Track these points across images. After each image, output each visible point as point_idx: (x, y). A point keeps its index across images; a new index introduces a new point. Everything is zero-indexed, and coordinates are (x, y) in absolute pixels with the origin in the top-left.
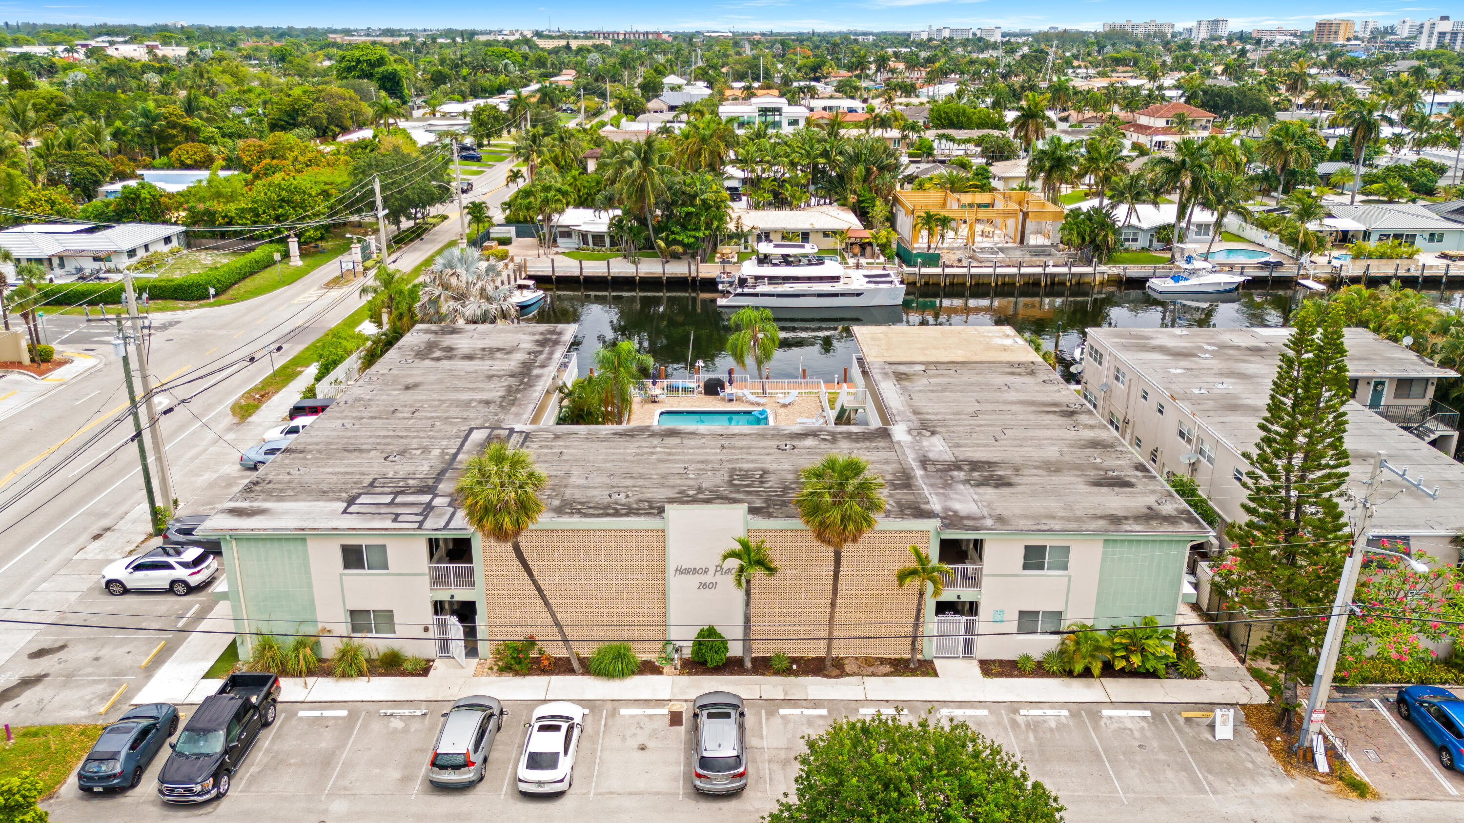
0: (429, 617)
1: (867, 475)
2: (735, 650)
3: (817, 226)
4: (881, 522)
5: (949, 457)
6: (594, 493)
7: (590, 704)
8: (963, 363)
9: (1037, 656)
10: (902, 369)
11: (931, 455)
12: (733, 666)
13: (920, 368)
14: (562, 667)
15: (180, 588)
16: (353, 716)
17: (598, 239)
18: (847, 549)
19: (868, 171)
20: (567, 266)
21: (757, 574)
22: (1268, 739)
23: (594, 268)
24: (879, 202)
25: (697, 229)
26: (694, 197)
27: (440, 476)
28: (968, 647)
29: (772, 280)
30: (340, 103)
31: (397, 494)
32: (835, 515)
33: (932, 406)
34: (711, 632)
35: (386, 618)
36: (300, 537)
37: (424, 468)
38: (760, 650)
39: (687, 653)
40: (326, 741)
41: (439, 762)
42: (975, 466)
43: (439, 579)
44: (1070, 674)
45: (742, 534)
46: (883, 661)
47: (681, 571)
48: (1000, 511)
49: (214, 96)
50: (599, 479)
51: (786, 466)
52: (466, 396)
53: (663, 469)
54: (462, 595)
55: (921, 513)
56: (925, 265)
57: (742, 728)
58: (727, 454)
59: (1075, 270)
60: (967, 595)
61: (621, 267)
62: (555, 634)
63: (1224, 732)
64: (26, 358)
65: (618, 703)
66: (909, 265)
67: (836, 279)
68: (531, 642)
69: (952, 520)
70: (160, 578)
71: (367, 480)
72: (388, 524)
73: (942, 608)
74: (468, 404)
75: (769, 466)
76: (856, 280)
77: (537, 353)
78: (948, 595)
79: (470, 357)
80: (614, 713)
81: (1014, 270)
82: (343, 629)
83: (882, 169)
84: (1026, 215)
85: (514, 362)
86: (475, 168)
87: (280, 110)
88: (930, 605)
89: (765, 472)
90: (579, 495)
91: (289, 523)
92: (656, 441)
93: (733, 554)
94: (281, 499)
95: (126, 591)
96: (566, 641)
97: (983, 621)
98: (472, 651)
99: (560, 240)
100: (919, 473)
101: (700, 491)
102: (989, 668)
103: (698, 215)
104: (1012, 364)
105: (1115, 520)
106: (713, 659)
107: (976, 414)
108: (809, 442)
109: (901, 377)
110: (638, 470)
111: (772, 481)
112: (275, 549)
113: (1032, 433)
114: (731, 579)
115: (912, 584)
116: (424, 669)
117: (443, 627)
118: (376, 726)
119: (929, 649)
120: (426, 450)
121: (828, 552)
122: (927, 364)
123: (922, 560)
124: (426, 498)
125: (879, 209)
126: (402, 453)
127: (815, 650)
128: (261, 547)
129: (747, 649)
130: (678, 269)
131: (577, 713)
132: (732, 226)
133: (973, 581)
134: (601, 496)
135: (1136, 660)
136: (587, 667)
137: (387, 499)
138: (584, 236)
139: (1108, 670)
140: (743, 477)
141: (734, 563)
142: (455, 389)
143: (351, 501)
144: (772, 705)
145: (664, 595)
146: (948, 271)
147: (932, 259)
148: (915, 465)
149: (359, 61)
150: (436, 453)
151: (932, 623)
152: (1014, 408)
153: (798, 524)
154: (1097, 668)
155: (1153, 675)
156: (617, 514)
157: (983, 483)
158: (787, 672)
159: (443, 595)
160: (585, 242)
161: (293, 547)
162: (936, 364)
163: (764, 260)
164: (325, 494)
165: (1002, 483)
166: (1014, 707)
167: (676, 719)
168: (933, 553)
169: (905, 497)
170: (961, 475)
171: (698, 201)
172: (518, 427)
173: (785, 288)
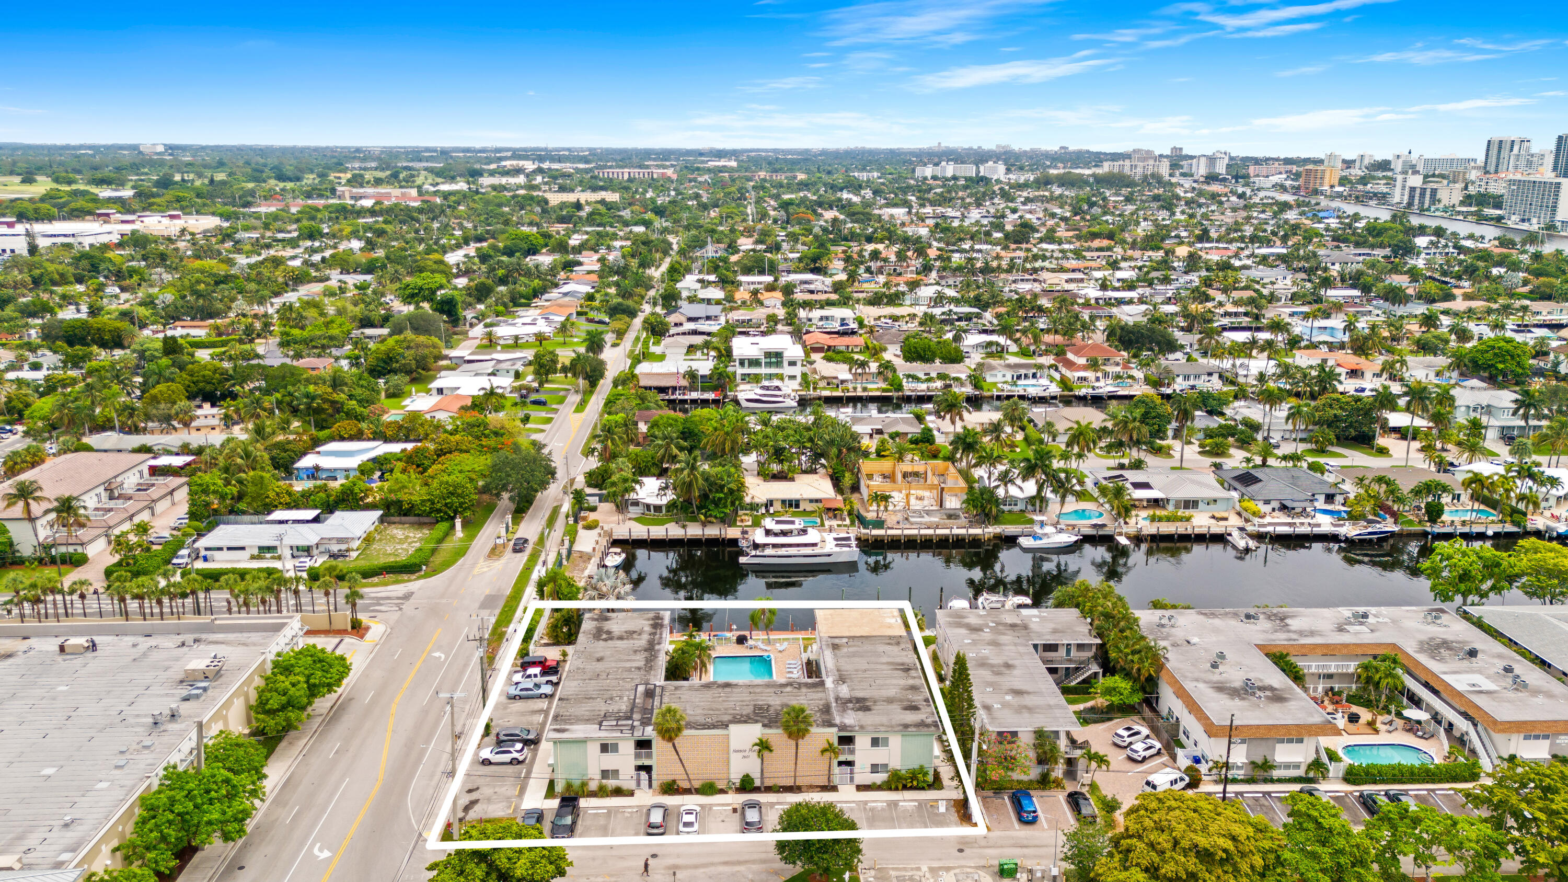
0: (633, 772)
1: (808, 712)
2: (757, 783)
3: (805, 496)
4: (814, 730)
5: (848, 696)
6: (698, 718)
7: (701, 806)
8: (867, 637)
9: (879, 783)
10: (837, 641)
11: (841, 695)
12: (757, 790)
13: (845, 640)
14: (688, 791)
15: (515, 762)
16: (609, 812)
17: (658, 508)
18: (800, 742)
19: (840, 451)
20: (639, 531)
21: (766, 753)
22: (958, 812)
23: (657, 532)
24: (847, 474)
25: (726, 507)
26: (723, 486)
27: (632, 711)
28: (852, 779)
29: (775, 546)
30: (426, 351)
31: (618, 720)
32: (795, 728)
33: (848, 666)
34: (748, 776)
35: (616, 772)
36: (584, 741)
37: (624, 707)
38: (768, 783)
39: (738, 785)
40: (602, 822)
41: (651, 826)
42: (859, 700)
43: (637, 756)
44: (890, 789)
45: (760, 736)
46: (817, 786)
47: (735, 751)
48: (863, 723)
49: (303, 328)
50: (699, 711)
51: (778, 702)
52: (628, 665)
53: (726, 705)
54: (647, 762)
55: (831, 725)
56: (874, 528)
57: (760, 812)
58: (752, 697)
59: (972, 531)
60: (850, 758)
61: (674, 531)
62: (685, 777)
63: (942, 809)
64: (349, 629)
65: (711, 805)
66: (865, 528)
67: (815, 545)
68: (674, 781)
69: (843, 728)
70: (506, 758)
71: (602, 714)
72: (619, 734)
73: (840, 763)
74: (629, 670)
75: (772, 703)
76: (830, 546)
77: (655, 634)
78: (842, 758)
79: (621, 638)
80: (710, 809)
81: (931, 532)
82: (599, 776)
83: (850, 449)
84: (942, 489)
85: (643, 641)
86: (544, 415)
87: (378, 359)
88: (835, 763)
89: (769, 706)
90: (692, 719)
91: (580, 735)
92: (720, 690)
93: (756, 744)
94: (571, 724)
95: (490, 763)
96: (689, 780)
97: (857, 768)
98: (650, 786)
99: (631, 508)
100: (834, 705)
101: (742, 716)
102: (860, 788)
103: (726, 499)
104: (890, 637)
105: (906, 726)
106: (748, 787)
107: (865, 671)
108: (789, 689)
109: (835, 647)
110: (715, 706)
111: (772, 711)
112: (574, 746)
113: (888, 682)
114: (756, 754)
115: (827, 754)
116: (631, 794)
117: (638, 775)
118: (619, 816)
119: (836, 780)
120: (621, 697)
121: (794, 743)
122: (849, 637)
123: (831, 745)
124: (630, 722)
125: (847, 480)
126: (611, 699)
127: (790, 782)
128: (569, 745)
129: (762, 782)
130: (712, 531)
131: (698, 809)
132: (748, 500)
133: (852, 752)
134: (701, 720)
135: (915, 783)
136: (698, 791)
137: (614, 723)
138: (648, 506)
139: (905, 788)
140: (760, 709)
141: (757, 748)
142: (621, 661)
143: (600, 724)
144: (772, 805)
145: (728, 759)
146: (890, 532)
147: (879, 524)
148: (833, 700)
149: (421, 289)
150: (625, 699)
151: (836, 770)
152: (884, 667)
153: (780, 731)
154: (900, 787)
155: (923, 789)
156: (709, 728)
157: (859, 709)
158: (778, 792)
159: (640, 763)
160: (649, 509)
161: (581, 745)
162: (853, 637)
163: (768, 532)
164: (588, 721)
165: (867, 709)
166: (866, 803)
167: (735, 810)
168: (835, 742)
169: (826, 717)
170: (851, 705)
171: (726, 490)
172: (658, 683)
173: (783, 551)
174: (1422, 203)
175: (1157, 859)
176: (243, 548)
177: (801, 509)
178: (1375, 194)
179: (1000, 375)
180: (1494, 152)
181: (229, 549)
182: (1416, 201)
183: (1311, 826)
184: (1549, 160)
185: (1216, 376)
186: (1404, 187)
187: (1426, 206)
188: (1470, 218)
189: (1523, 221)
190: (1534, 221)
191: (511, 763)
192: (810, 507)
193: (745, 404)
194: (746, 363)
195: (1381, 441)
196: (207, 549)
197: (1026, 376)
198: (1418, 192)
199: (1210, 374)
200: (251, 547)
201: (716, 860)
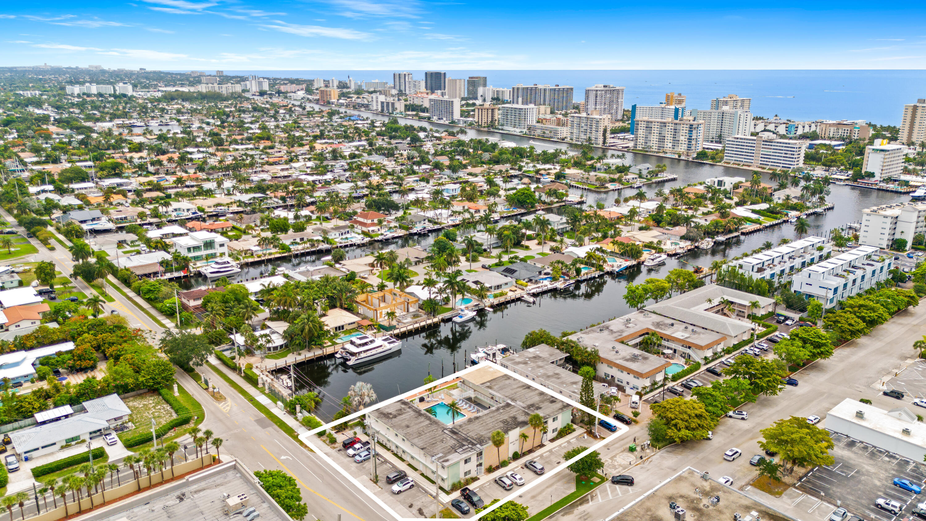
0: (476, 468)
3: (346, 322)
5: (525, 405)
9: (555, 436)
11: (523, 406)
14: (498, 468)
15: (412, 487)
16: (480, 489)
17: (275, 348)
18: (537, 429)
27: (459, 442)
28: (547, 439)
29: (364, 352)
33: (506, 394)
34: (516, 452)
35: (470, 472)
37: (453, 441)
39: (512, 458)
40: (482, 493)
42: (532, 405)
43: (477, 460)
45: (520, 433)
47: (511, 443)
48: (547, 414)
51: (507, 417)
52: (424, 424)
53: (490, 426)
54: (481, 462)
58: (494, 419)
61: (298, 358)
63: (586, 437)
64: (213, 463)
66: (387, 331)
68: (491, 466)
69: (544, 418)
70: (408, 486)
71: (450, 448)
72: (471, 453)
75: (505, 418)
76: (386, 344)
77: (410, 407)
79: (399, 414)
81: (418, 325)
82: (464, 476)
84: (408, 303)
85: (411, 412)
89: (506, 420)
94: (446, 456)
95: (401, 492)
97: (548, 433)
98: (482, 472)
100: (526, 411)
101: (503, 427)
102: (551, 441)
105: (561, 409)
106: (516, 457)
109: (489, 388)
110: (486, 428)
111: (510, 422)
113: (529, 395)
114: (518, 441)
116: (478, 478)
118: (486, 488)
119: (543, 441)
120: (445, 438)
123: (543, 426)
126: (443, 440)
127: (530, 448)
128: (453, 466)
129: (522, 453)
130: (318, 353)
137: (461, 449)
140: (505, 422)
143: (457, 452)
146: (402, 330)
148: (523, 409)
150: (448, 438)
152: (519, 389)
153: (527, 427)
155: (571, 433)
157: (537, 409)
158: (528, 454)
159: (478, 463)
163: (358, 346)
165: (539, 408)
166: (560, 445)
167: (522, 468)
170: (532, 409)
172: (449, 427)
173: (369, 353)
174: (388, 109)
175: (686, 424)
176: (54, 444)
177: (345, 329)
178: (363, 105)
179: (333, 235)
180: (397, 79)
181: (43, 447)
182: (385, 109)
183: (709, 397)
184: (423, 84)
185: (427, 221)
186: (377, 102)
187: (391, 111)
188: (414, 118)
189: (439, 119)
190: (445, 119)
191: (410, 488)
192: (349, 327)
193: (209, 275)
194: (192, 249)
195: (525, 243)
196: (25, 453)
197: (345, 233)
198: (385, 104)
199: (425, 220)
200: (60, 441)
201: (543, 488)
